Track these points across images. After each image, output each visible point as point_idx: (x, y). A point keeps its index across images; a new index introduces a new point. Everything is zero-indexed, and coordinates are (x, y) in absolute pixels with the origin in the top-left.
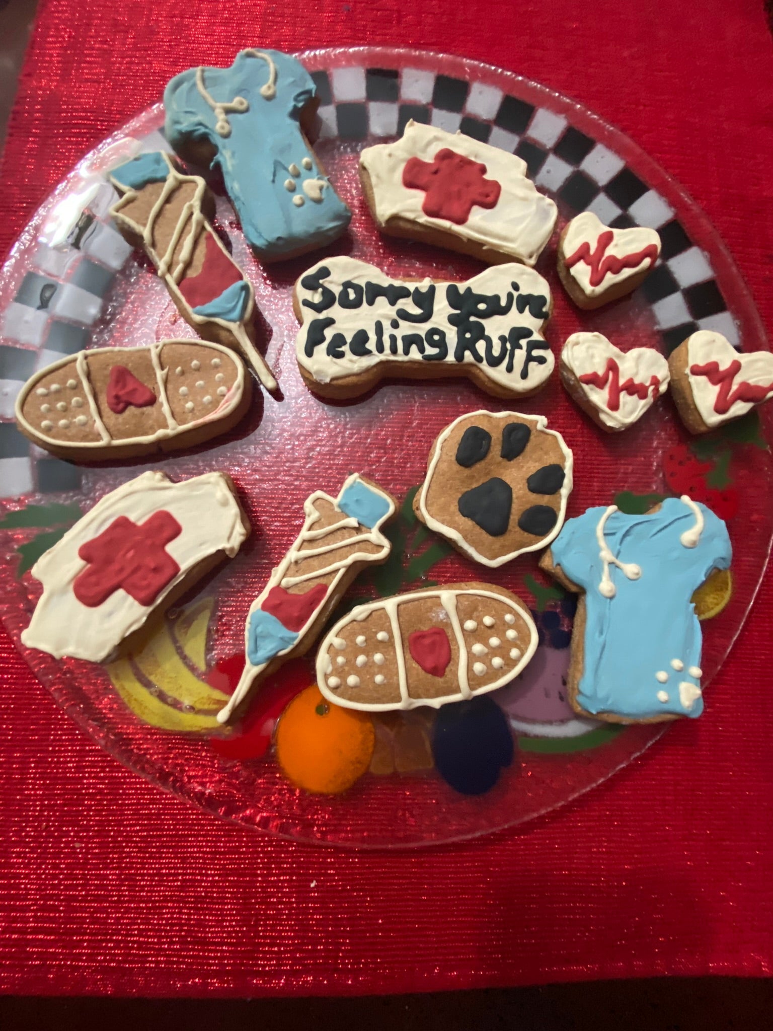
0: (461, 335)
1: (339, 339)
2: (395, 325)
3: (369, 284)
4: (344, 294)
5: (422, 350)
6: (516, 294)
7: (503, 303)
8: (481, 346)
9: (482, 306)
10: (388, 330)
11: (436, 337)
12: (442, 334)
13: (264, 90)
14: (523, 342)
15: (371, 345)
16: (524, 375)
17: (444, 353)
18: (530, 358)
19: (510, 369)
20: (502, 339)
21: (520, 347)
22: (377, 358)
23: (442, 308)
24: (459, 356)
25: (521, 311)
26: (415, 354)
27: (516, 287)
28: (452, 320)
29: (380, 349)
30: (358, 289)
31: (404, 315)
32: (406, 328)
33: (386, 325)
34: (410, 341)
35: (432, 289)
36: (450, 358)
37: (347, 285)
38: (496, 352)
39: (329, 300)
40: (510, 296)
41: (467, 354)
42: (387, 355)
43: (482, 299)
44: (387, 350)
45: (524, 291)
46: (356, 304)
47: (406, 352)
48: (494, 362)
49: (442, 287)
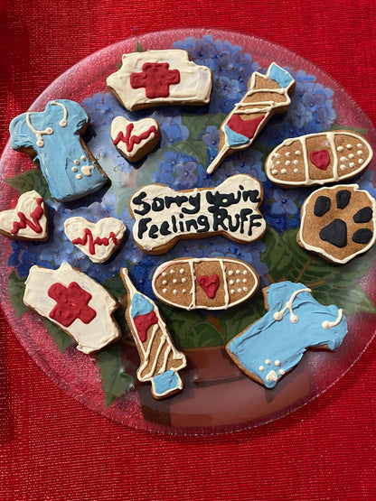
0: (215, 217)
1: (154, 228)
2: (182, 216)
3: (166, 197)
4: (155, 204)
5: (196, 228)
6: (242, 192)
7: (236, 198)
8: (226, 222)
9: (225, 201)
10: (178, 220)
11: (203, 220)
12: (206, 218)
13: (61, 123)
14: (248, 216)
15: (171, 229)
16: (250, 233)
17: (208, 227)
18: (252, 225)
19: (242, 232)
20: (237, 216)
21: (247, 220)
22: (174, 235)
23: (204, 204)
24: (216, 228)
25: (245, 200)
26: (193, 230)
27: (241, 188)
28: (210, 210)
29: (175, 230)
30: (161, 200)
31: (185, 211)
32: (187, 217)
33: (177, 217)
34: (190, 223)
35: (199, 195)
36: (211, 230)
37: (156, 199)
38: (234, 224)
39: (147, 208)
40: (239, 193)
41: (219, 226)
42: (179, 233)
43: (225, 196)
44: (179, 231)
45: (246, 189)
46: (161, 209)
47: (189, 230)
48: (234, 229)
49: (203, 193)
